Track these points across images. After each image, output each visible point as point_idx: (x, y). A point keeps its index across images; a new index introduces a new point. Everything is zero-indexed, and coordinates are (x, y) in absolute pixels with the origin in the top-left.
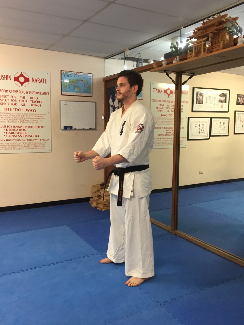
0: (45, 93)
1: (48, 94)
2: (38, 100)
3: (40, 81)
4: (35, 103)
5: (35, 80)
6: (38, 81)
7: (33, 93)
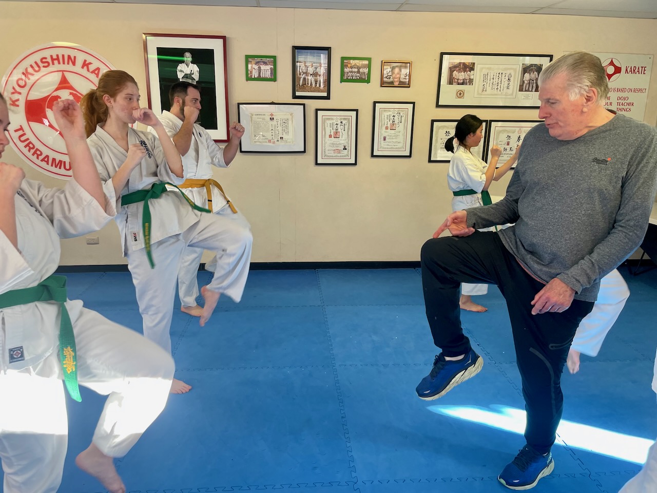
0: (640, 90)
1: (644, 90)
2: (628, 102)
3: (636, 71)
4: (623, 107)
5: (629, 70)
6: (634, 71)
7: (622, 90)
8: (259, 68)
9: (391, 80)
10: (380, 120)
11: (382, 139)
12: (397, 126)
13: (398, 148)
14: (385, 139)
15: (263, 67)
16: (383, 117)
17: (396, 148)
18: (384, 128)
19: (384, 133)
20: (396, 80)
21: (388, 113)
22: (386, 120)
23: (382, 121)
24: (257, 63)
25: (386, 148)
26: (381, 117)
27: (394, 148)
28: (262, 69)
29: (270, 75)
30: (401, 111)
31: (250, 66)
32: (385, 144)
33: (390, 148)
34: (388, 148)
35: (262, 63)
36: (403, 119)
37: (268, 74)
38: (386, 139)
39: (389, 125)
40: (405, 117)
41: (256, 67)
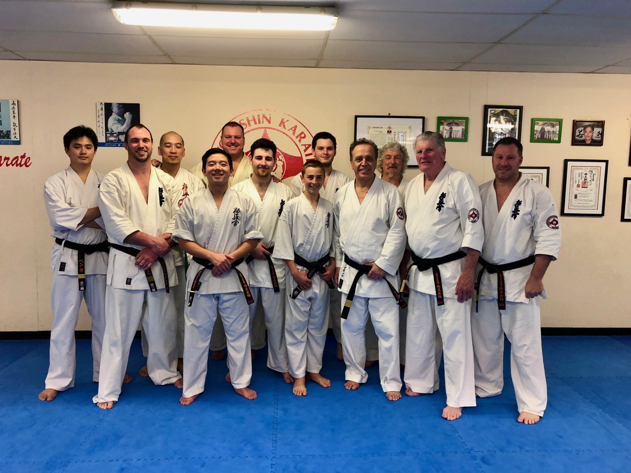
8: (451, 128)
9: (583, 138)
10: (572, 178)
11: (574, 197)
12: (589, 184)
13: (590, 207)
14: (576, 197)
15: (455, 128)
16: (575, 175)
17: (587, 207)
18: (575, 186)
19: (575, 191)
20: (588, 138)
21: (580, 171)
22: (578, 178)
23: (573, 179)
24: (449, 124)
25: (577, 206)
26: (573, 175)
27: (585, 207)
28: (453, 129)
29: (461, 135)
30: (593, 169)
31: (441, 127)
32: (576, 202)
33: (581, 207)
34: (579, 206)
35: (454, 124)
36: (595, 177)
37: (459, 135)
38: (578, 196)
39: (580, 183)
40: (598, 175)
41: (448, 128)
